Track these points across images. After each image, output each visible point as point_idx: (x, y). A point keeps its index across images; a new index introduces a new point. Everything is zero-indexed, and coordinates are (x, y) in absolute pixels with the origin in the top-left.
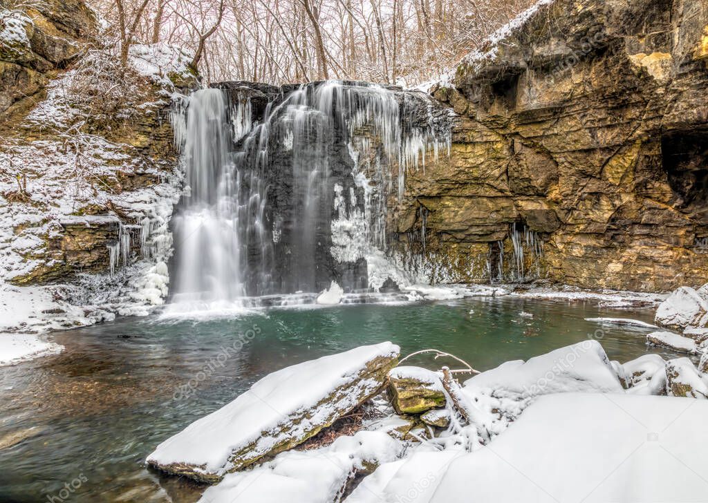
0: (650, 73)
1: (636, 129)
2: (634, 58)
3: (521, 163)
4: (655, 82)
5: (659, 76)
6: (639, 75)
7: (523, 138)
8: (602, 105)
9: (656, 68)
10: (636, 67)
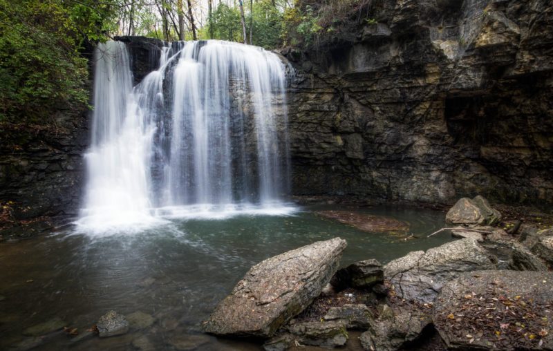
0: (445, 53)
1: (431, 90)
2: (435, 42)
3: (348, 109)
4: (448, 60)
5: (451, 56)
6: (437, 55)
7: (352, 92)
8: (410, 73)
9: (449, 51)
10: (436, 50)
